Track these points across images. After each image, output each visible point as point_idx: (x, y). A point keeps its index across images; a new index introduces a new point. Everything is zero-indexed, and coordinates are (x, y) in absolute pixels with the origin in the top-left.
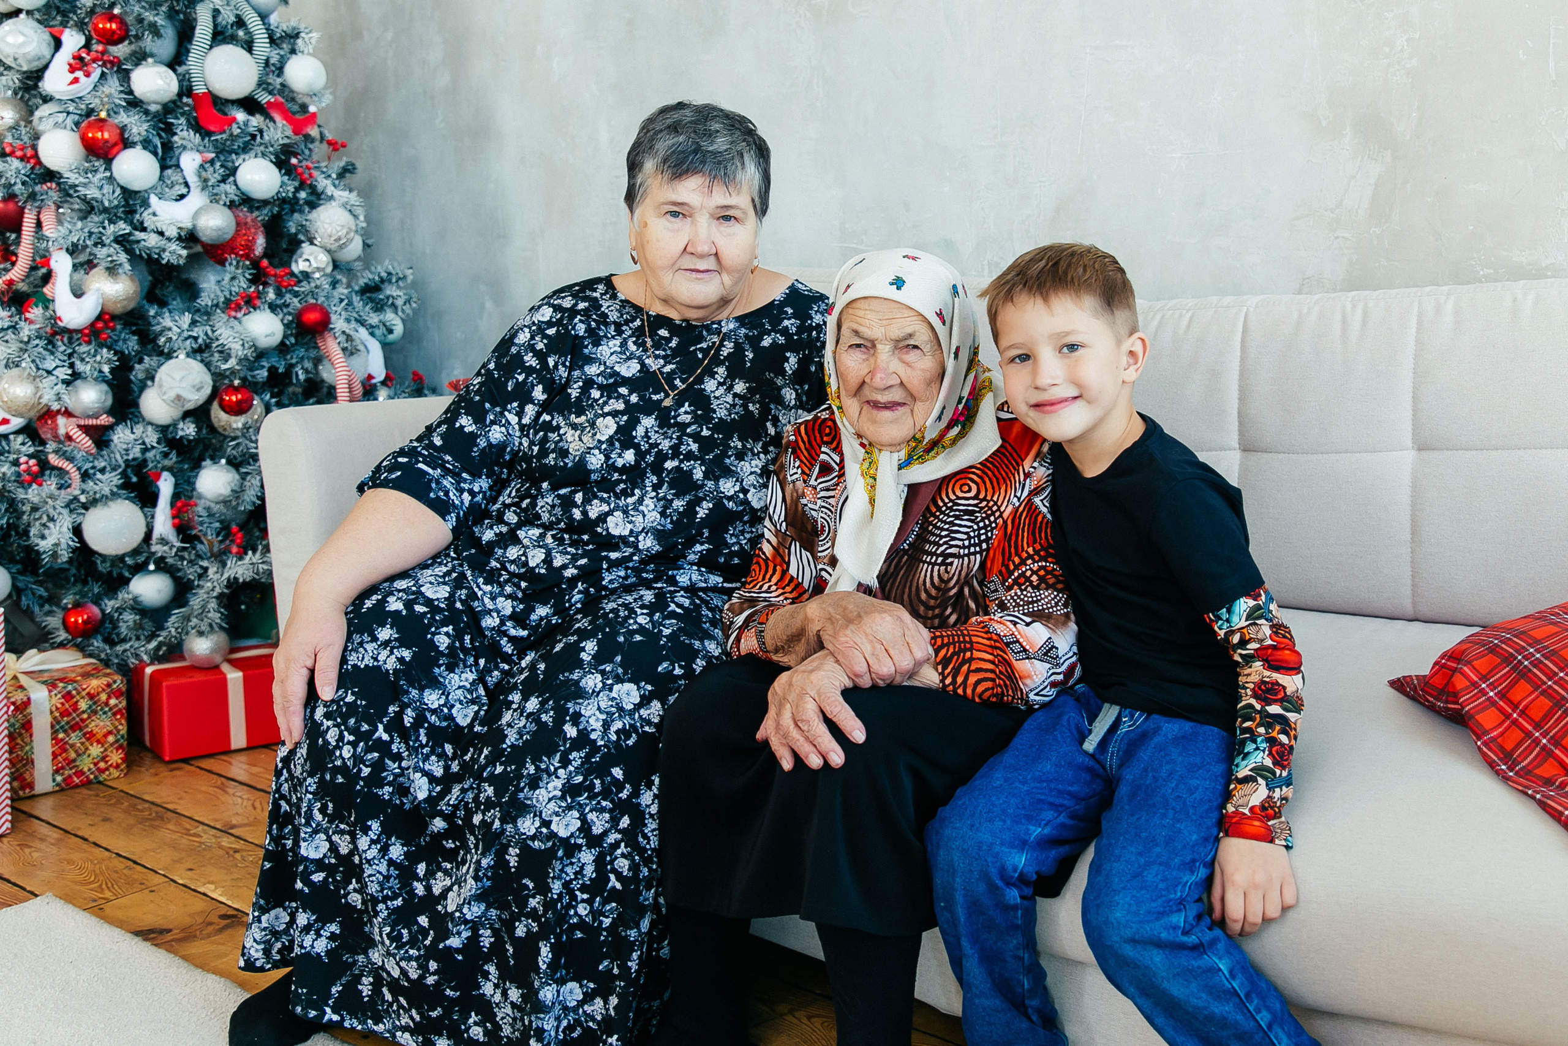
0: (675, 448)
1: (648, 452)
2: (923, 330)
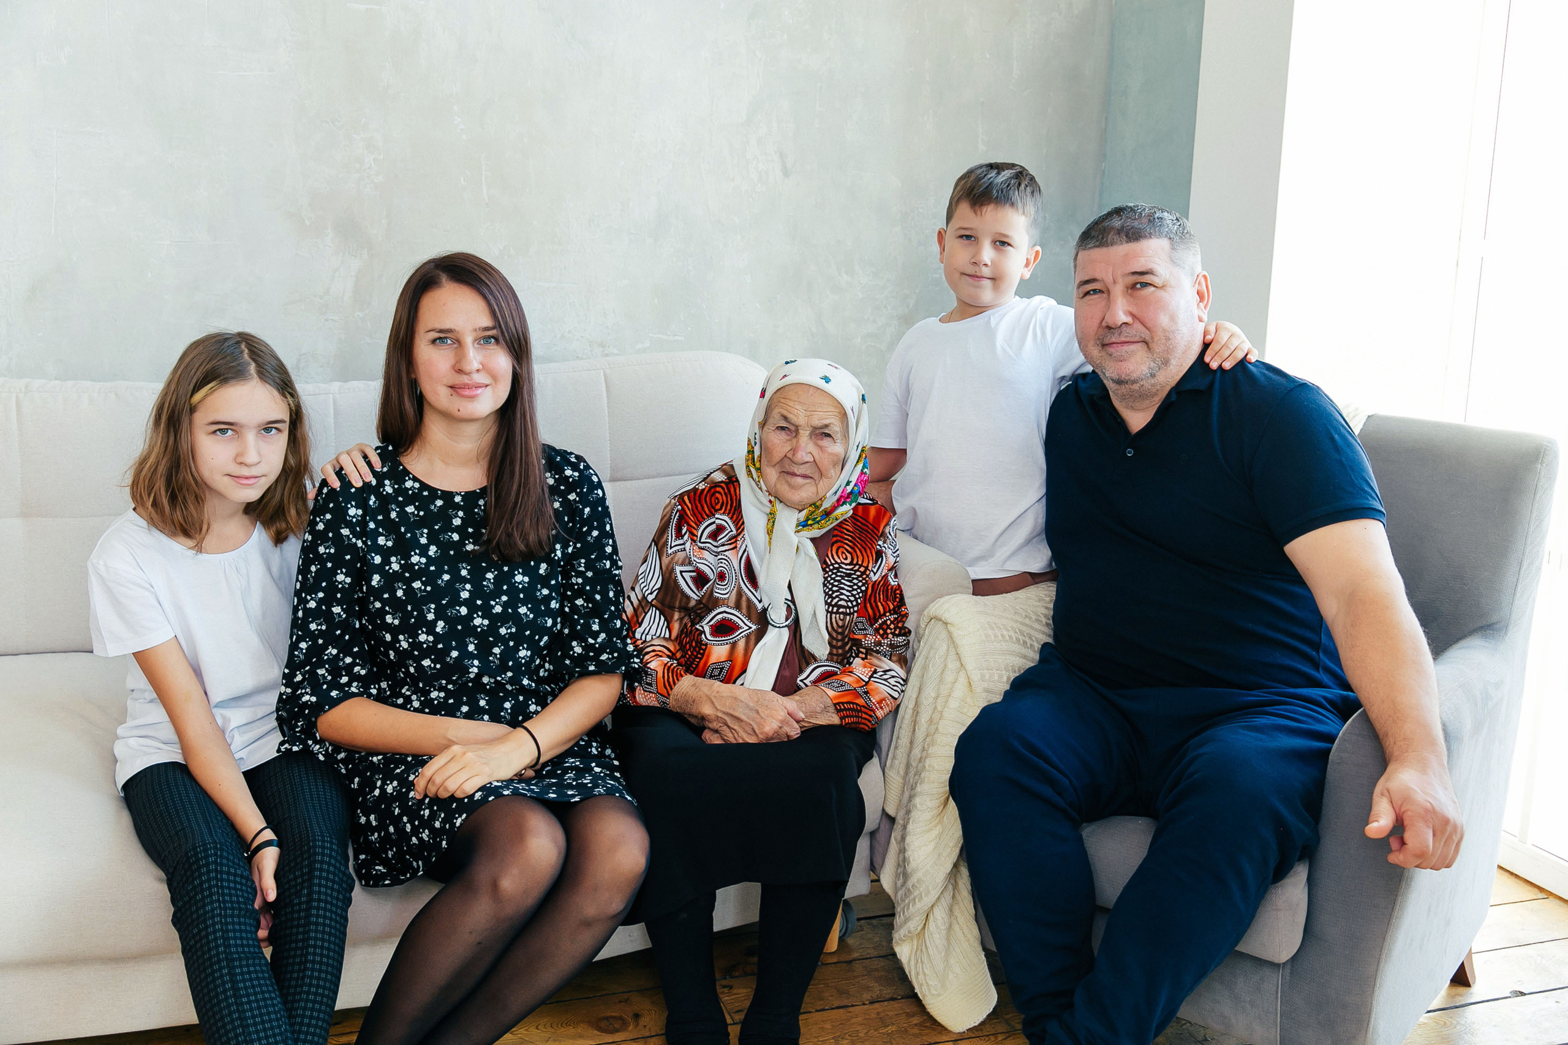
2: (836, 423)
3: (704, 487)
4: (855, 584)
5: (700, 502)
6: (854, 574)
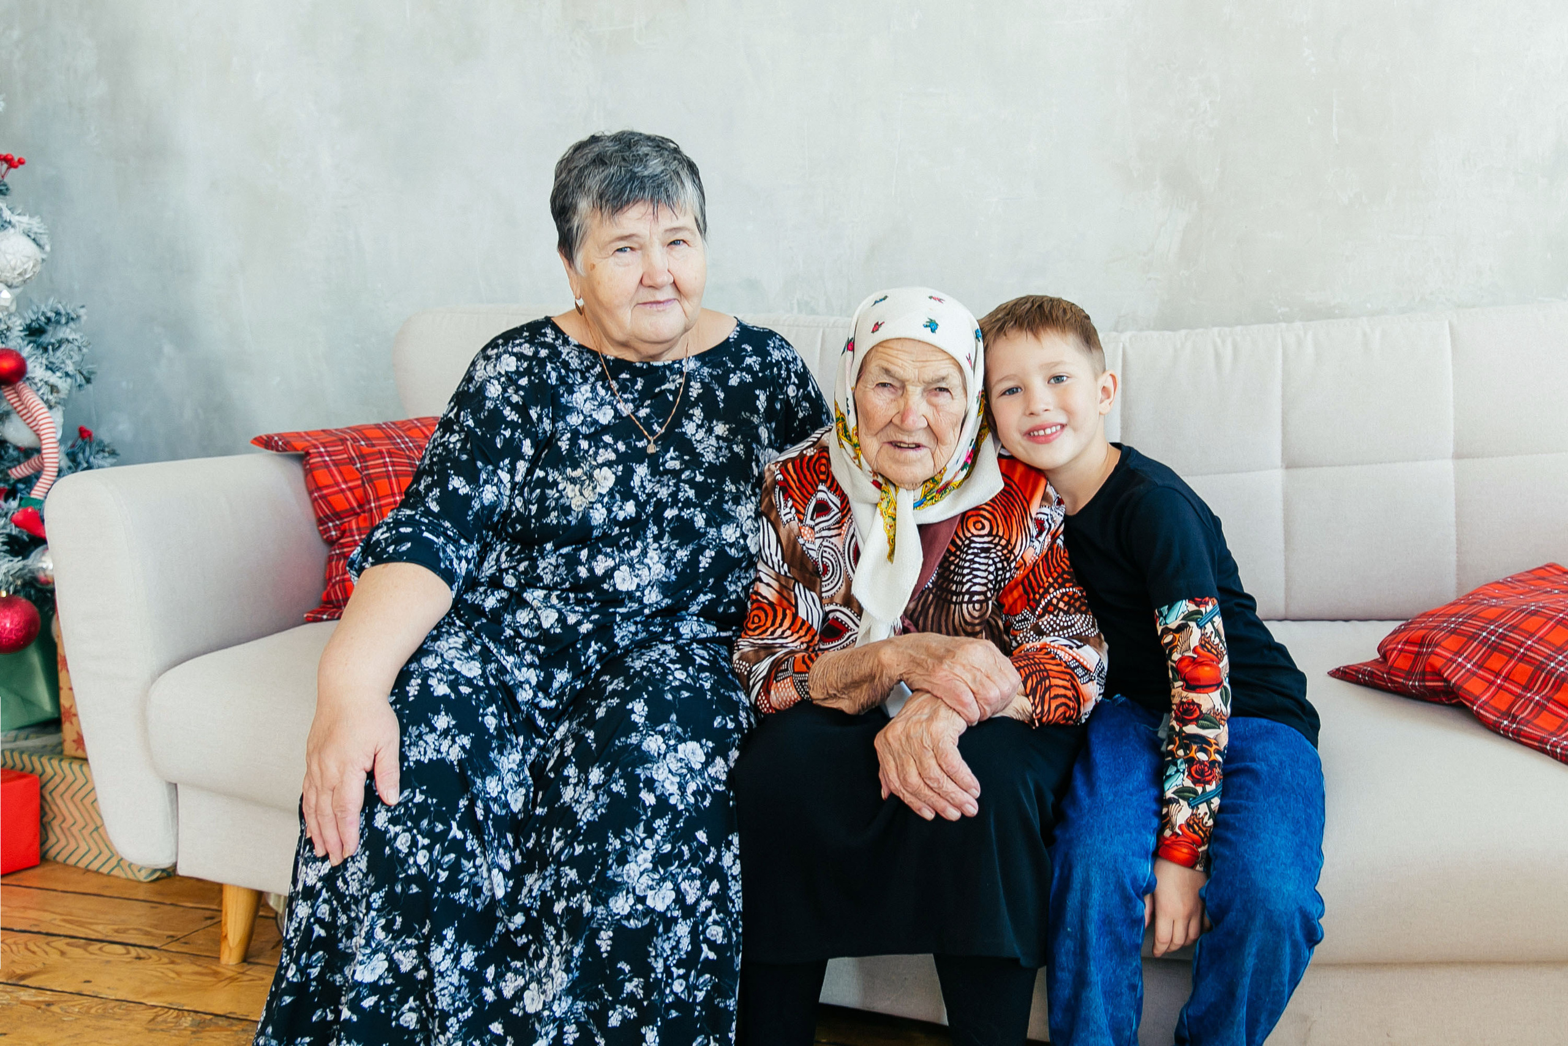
0: (674, 495)
1: (647, 502)
2: (955, 374)
5: (809, 471)
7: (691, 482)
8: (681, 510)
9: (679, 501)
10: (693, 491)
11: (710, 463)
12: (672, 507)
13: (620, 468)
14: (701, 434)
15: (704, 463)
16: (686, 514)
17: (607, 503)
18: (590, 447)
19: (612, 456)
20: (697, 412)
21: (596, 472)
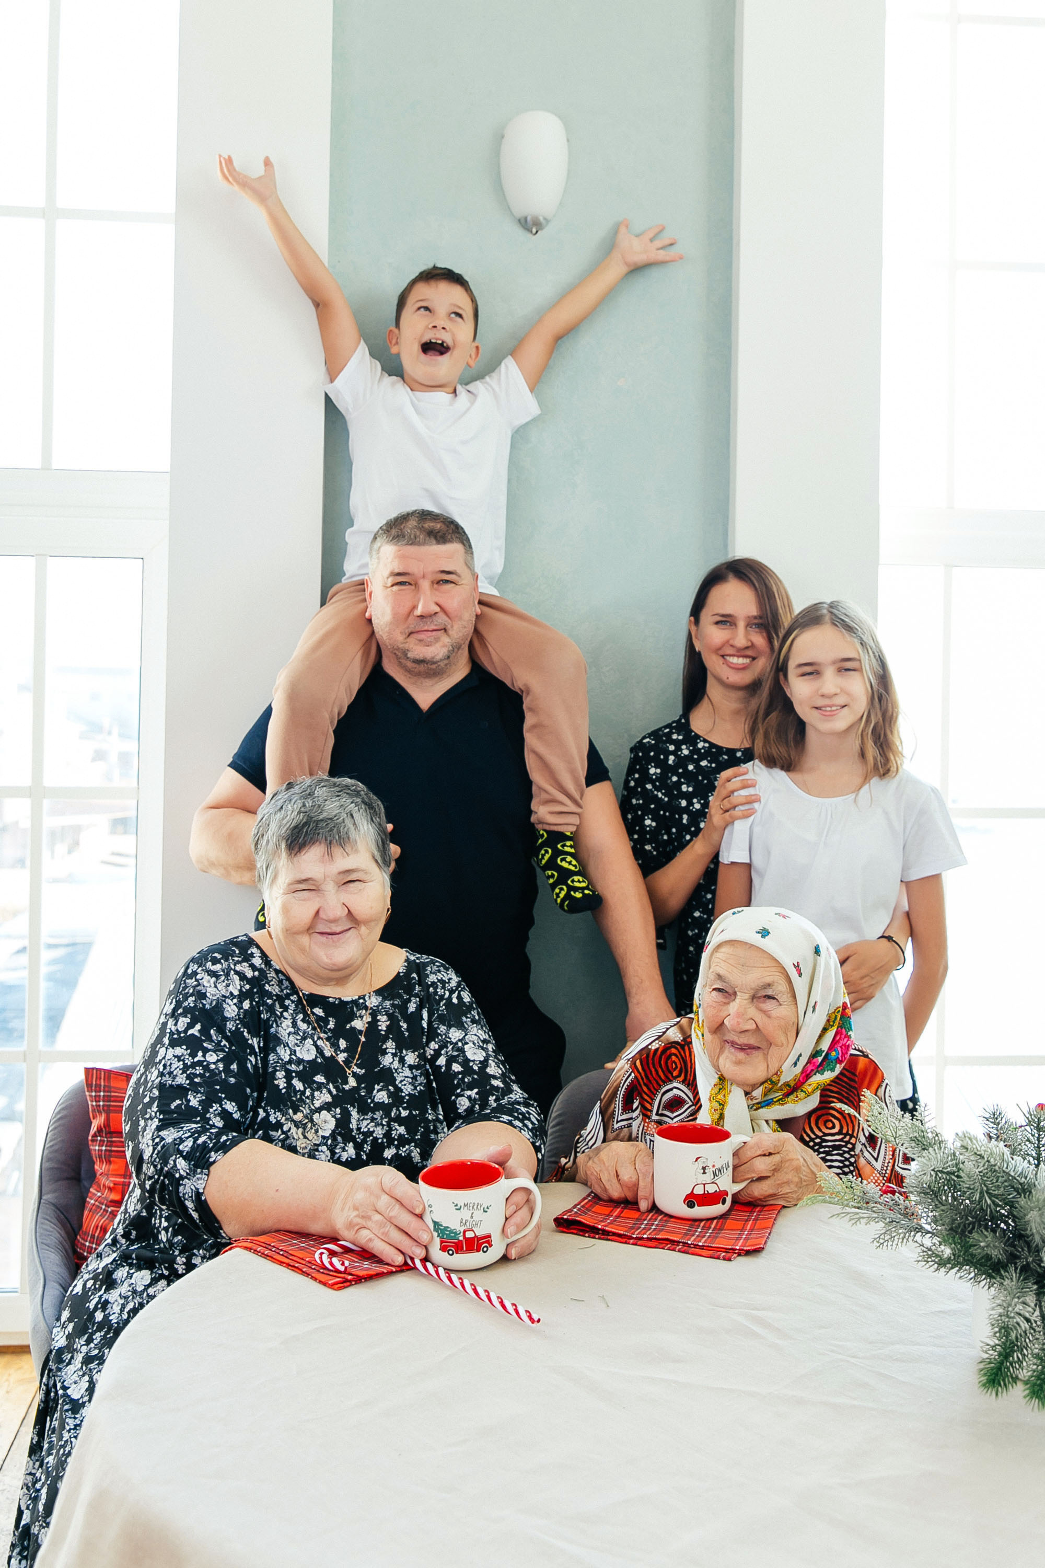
2: (781, 982)
3: (657, 1046)
4: (847, 1159)
5: (654, 1067)
6: (845, 1146)
7: (399, 1120)
8: (398, 1148)
9: (394, 1139)
10: (403, 1127)
11: (409, 1095)
12: (389, 1147)
13: (338, 1110)
14: (396, 1064)
15: (404, 1097)
16: (403, 1151)
17: (331, 1145)
18: (305, 1089)
19: (329, 1099)
20: (390, 1045)
21: (316, 1117)
